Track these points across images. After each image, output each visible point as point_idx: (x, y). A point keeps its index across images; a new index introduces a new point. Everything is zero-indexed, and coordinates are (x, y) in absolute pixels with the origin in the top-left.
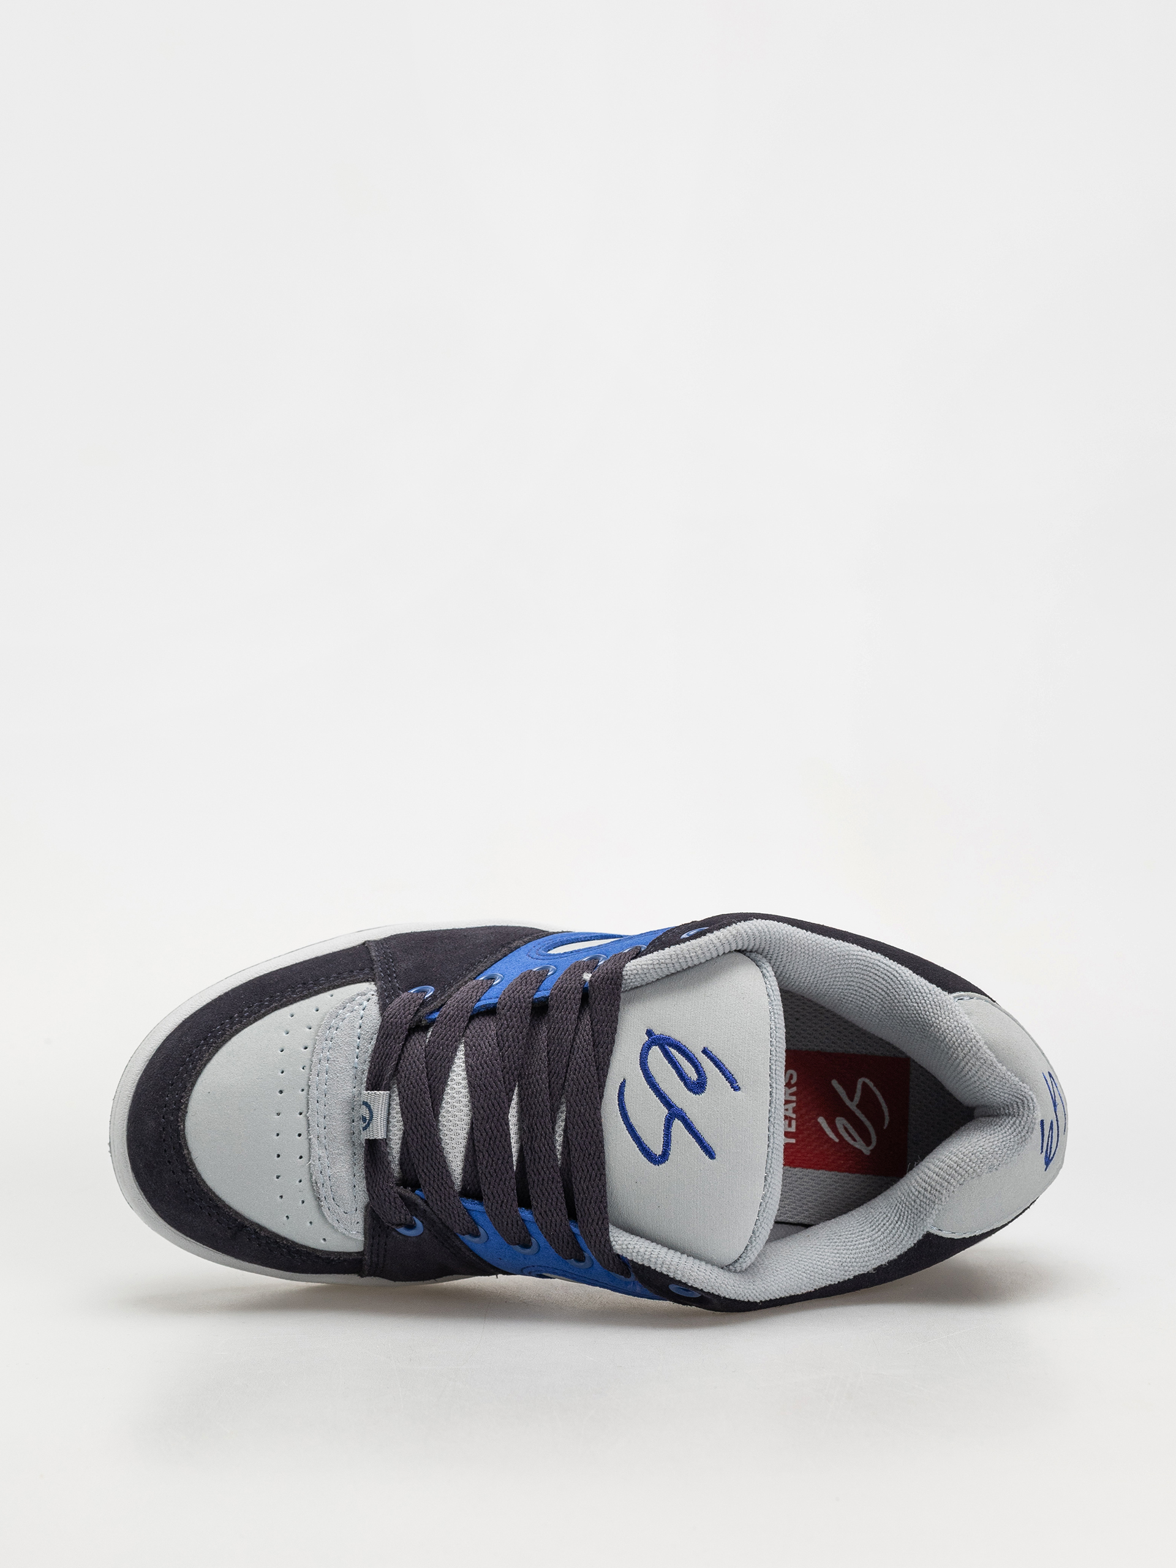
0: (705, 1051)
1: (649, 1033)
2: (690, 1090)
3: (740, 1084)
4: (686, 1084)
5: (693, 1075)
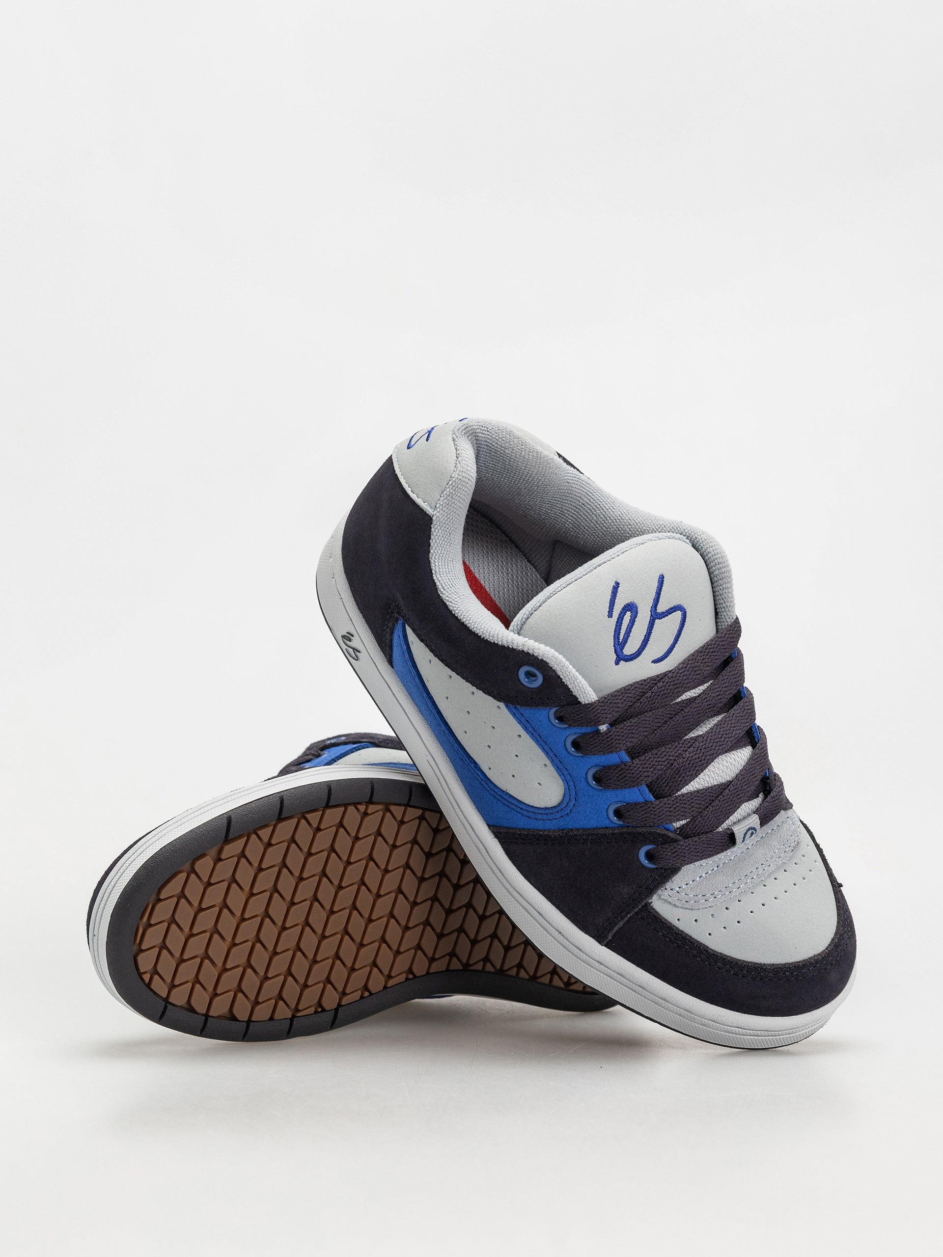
0: (610, 615)
1: (617, 663)
2: (637, 613)
3: (613, 584)
4: (636, 617)
5: (628, 616)
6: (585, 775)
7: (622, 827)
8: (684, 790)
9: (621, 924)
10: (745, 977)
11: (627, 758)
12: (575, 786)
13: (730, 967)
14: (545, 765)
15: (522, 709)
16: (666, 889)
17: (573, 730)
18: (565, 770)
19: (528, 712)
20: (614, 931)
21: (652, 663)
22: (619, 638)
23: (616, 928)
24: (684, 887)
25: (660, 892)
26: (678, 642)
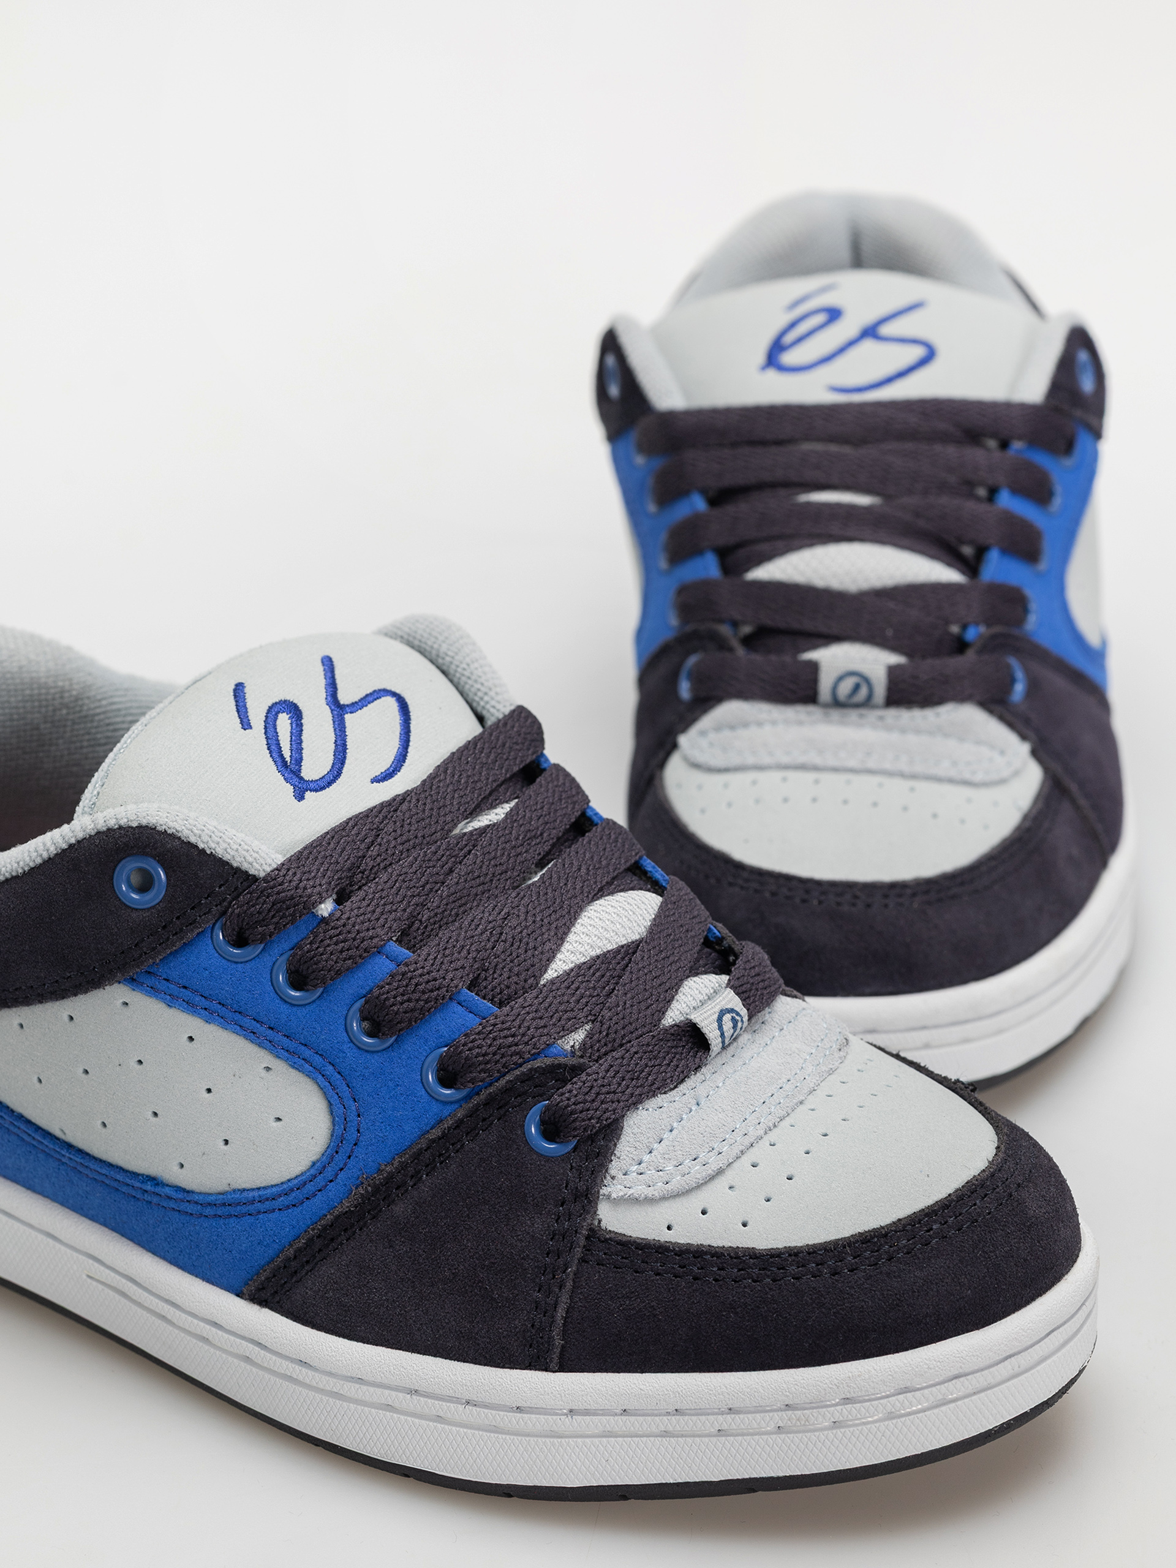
0: (246, 724)
1: (299, 797)
2: (300, 712)
3: (233, 687)
4: (301, 718)
5: (284, 722)
6: (345, 1034)
7: (468, 1098)
8: (551, 974)
9: (564, 1299)
10: (856, 1269)
11: (403, 952)
12: (339, 1073)
13: (817, 1265)
14: (268, 1069)
15: (162, 971)
16: (613, 1178)
17: (276, 950)
18: (303, 1048)
19: (177, 968)
20: (560, 1322)
21: (372, 783)
22: (282, 756)
23: (561, 1313)
24: (646, 1158)
25: (604, 1191)
26: (411, 744)
